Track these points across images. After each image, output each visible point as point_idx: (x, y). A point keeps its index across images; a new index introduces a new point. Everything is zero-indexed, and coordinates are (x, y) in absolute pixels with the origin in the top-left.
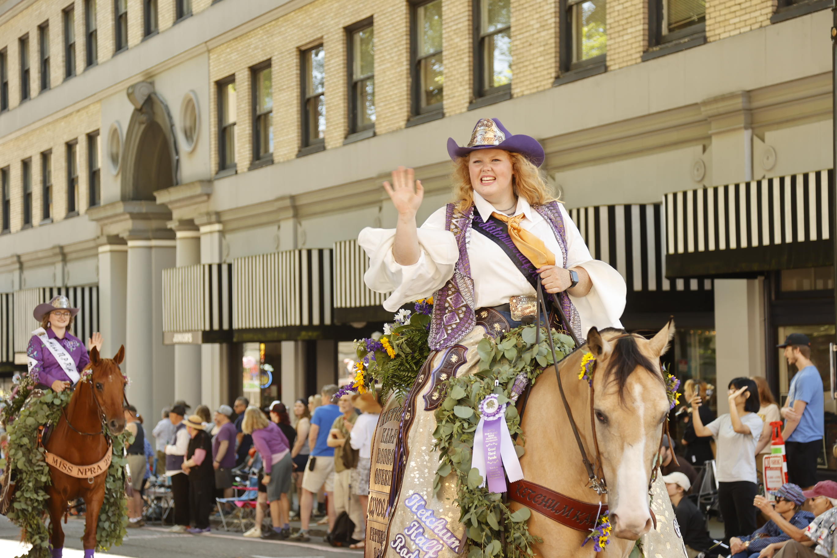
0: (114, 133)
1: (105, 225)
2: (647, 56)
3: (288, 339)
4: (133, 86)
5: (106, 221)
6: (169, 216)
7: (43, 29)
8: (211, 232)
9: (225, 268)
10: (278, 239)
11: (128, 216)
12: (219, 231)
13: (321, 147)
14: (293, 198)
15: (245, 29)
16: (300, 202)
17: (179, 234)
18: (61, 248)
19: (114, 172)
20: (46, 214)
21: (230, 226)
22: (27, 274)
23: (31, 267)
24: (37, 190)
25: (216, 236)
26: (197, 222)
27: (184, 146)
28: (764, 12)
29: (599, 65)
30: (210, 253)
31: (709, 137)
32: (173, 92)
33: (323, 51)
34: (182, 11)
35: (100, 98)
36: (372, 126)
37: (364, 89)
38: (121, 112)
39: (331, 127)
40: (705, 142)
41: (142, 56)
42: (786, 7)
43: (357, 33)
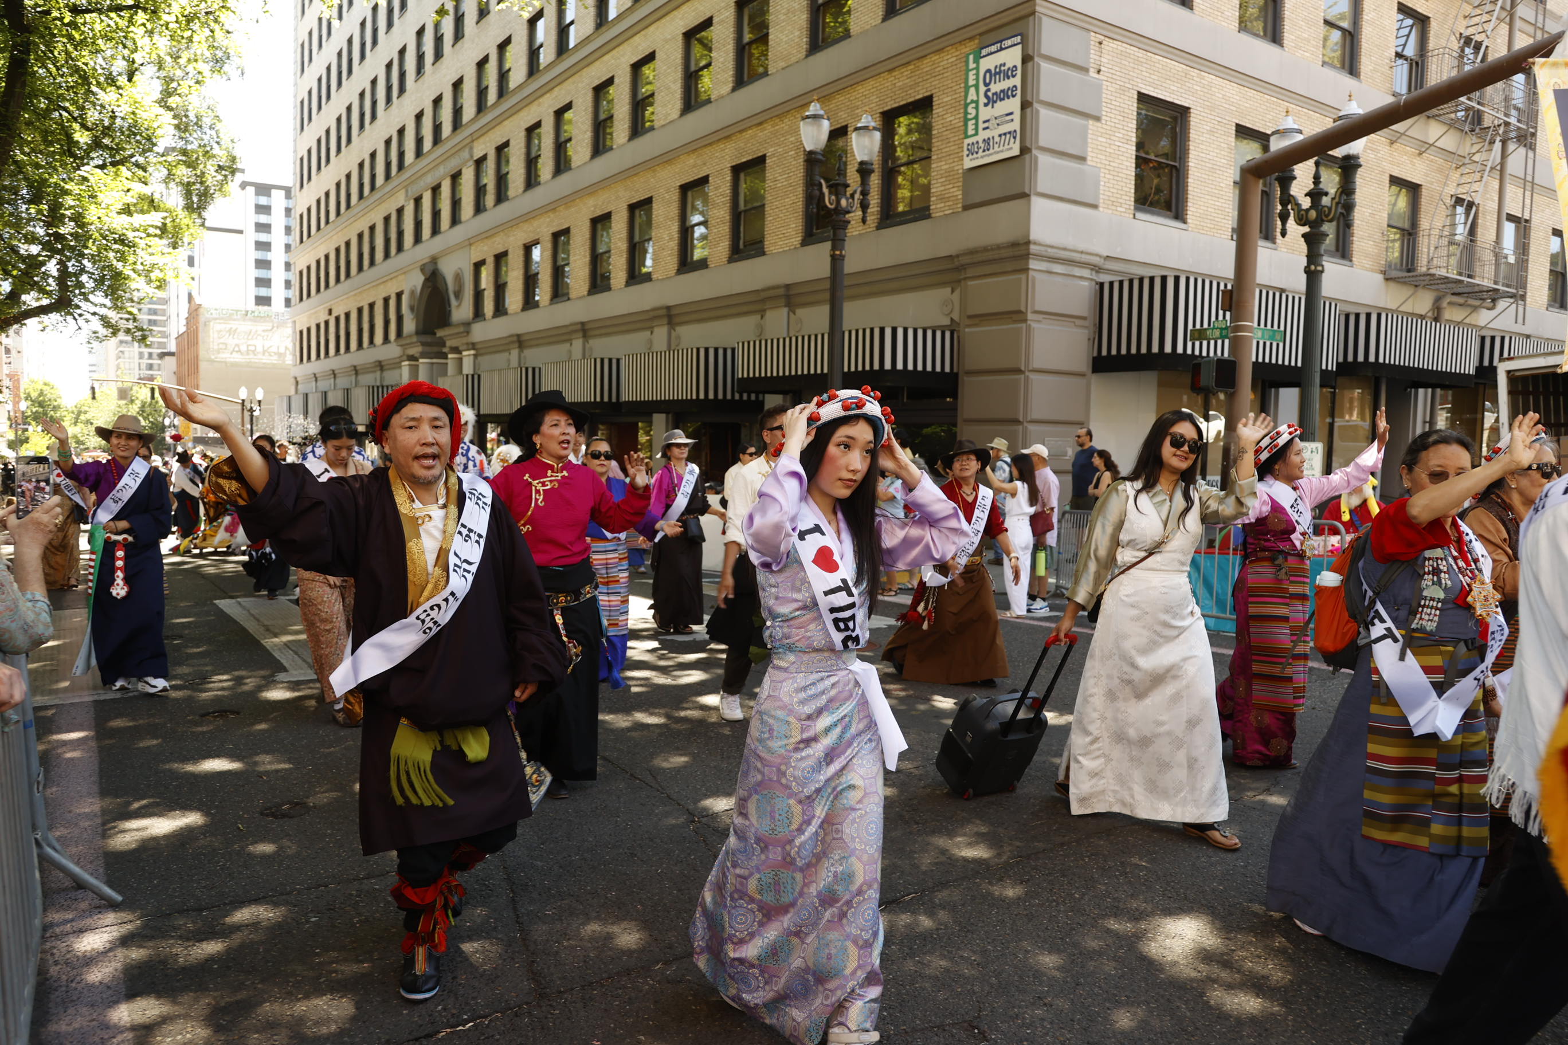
0: (412, 293)
1: (406, 349)
2: (731, 260)
4: (424, 265)
5: (406, 347)
6: (444, 345)
7: (372, 228)
8: (469, 355)
9: (476, 377)
10: (509, 361)
11: (419, 344)
12: (474, 355)
13: (536, 305)
14: (518, 336)
15: (491, 232)
16: (522, 339)
17: (450, 356)
18: (380, 362)
19: (412, 317)
20: (371, 341)
21: (482, 351)
22: (360, 377)
23: (363, 373)
24: (366, 327)
25: (472, 358)
26: (461, 348)
27: (454, 302)
28: (797, 239)
29: (703, 264)
30: (468, 368)
31: (764, 311)
32: (448, 269)
33: (539, 246)
34: (455, 220)
35: (404, 271)
36: (568, 294)
37: (563, 271)
38: (417, 280)
39: (543, 293)
40: (762, 313)
41: (431, 246)
42: (809, 238)
43: (560, 237)
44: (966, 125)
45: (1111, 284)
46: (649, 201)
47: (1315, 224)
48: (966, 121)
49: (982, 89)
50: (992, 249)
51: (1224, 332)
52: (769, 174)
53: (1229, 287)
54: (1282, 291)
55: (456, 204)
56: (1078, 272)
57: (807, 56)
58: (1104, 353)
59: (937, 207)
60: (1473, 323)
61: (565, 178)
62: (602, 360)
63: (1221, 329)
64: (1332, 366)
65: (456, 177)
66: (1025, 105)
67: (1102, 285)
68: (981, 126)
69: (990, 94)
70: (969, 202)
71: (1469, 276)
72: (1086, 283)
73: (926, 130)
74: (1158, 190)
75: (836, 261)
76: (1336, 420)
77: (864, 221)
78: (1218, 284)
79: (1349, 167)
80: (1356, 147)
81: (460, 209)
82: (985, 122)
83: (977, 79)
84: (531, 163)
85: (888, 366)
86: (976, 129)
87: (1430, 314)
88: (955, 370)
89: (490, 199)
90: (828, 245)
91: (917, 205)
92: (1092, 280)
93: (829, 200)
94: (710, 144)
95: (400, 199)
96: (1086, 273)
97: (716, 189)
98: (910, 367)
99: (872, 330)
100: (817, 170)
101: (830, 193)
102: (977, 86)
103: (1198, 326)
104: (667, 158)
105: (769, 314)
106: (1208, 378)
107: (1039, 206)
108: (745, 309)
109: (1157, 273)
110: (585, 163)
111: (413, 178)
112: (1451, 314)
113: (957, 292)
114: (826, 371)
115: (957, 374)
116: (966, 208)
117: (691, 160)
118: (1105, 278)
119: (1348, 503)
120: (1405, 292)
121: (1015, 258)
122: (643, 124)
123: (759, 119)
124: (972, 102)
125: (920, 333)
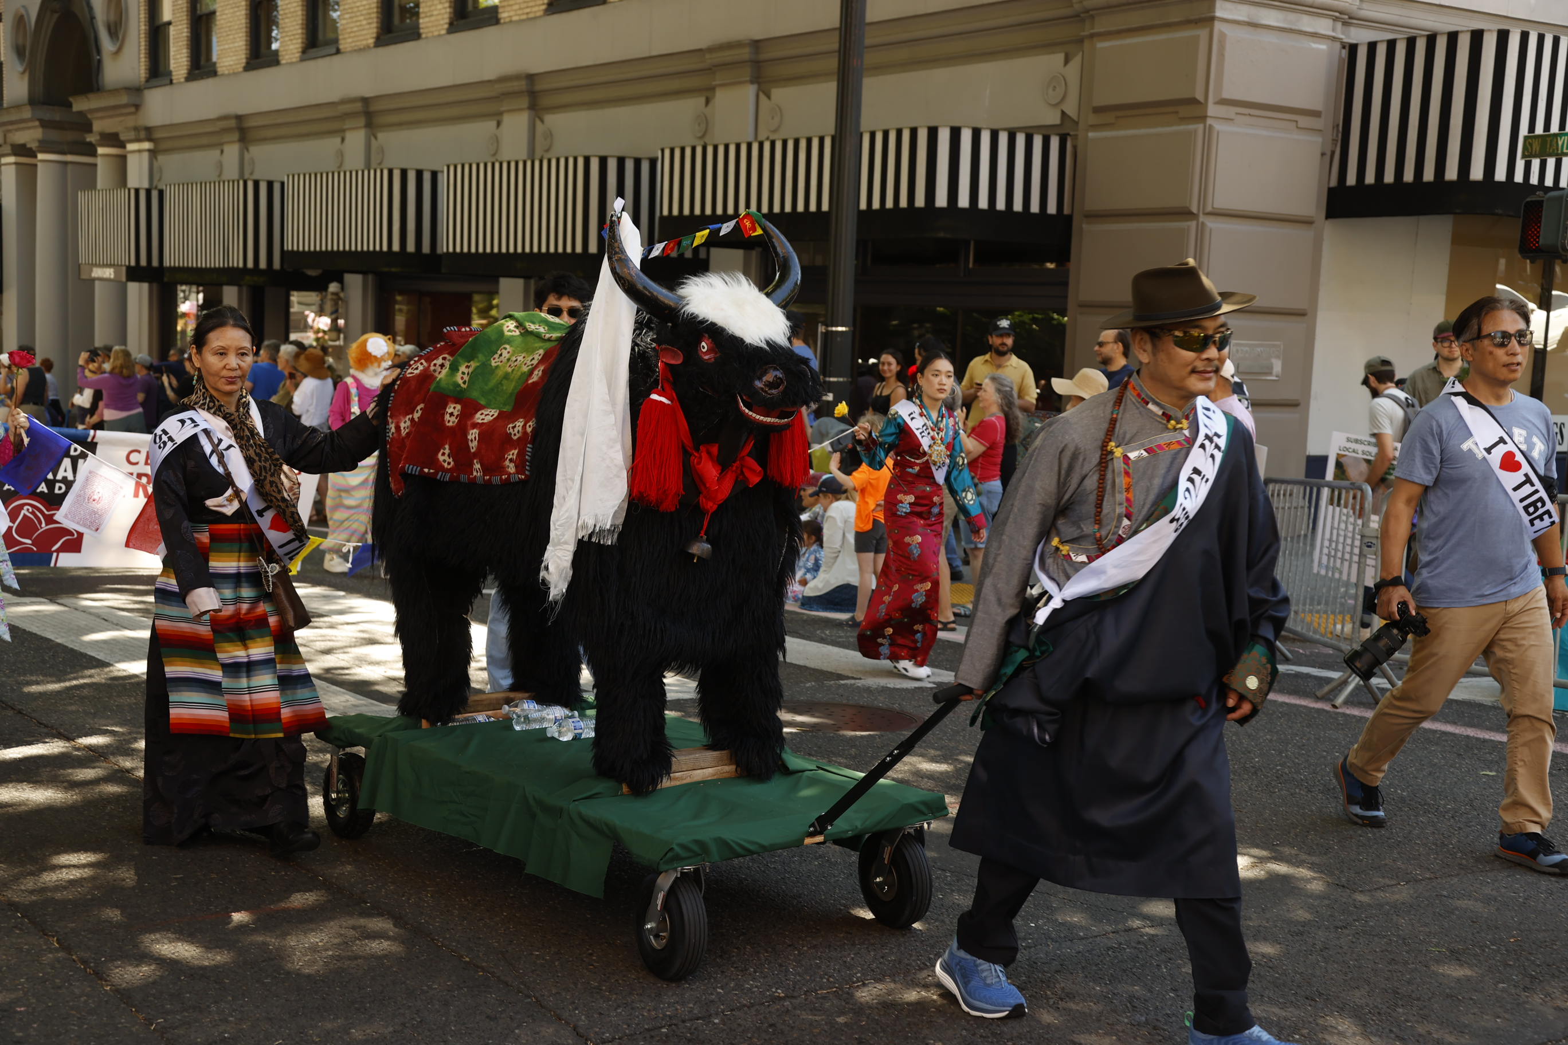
1: (9, 131)
3: (230, 283)
5: (10, 127)
6: (88, 128)
8: (140, 151)
9: (155, 194)
10: (220, 166)
11: (37, 123)
12: (149, 151)
13: (273, 60)
14: (239, 118)
16: (247, 124)
17: (100, 150)
19: (20, 69)
21: (163, 146)
25: (146, 155)
26: (123, 137)
27: (107, 45)
30: (137, 176)
31: (712, 89)
36: (336, 41)
39: (287, 37)
40: (708, 94)
45: (1372, 47)
56: (1311, 23)
58: (1351, 180)
62: (404, 173)
67: (1353, 49)
72: (1322, 47)
85: (941, 200)
88: (1066, 211)
92: (1334, 39)
96: (1323, 26)
98: (983, 203)
99: (914, 132)
103: (1539, 130)
105: (721, 96)
108: (675, 84)
109: (1465, 25)
113: (1076, 63)
114: (825, 207)
115: (1069, 218)
118: (1361, 36)
125: (1003, 139)
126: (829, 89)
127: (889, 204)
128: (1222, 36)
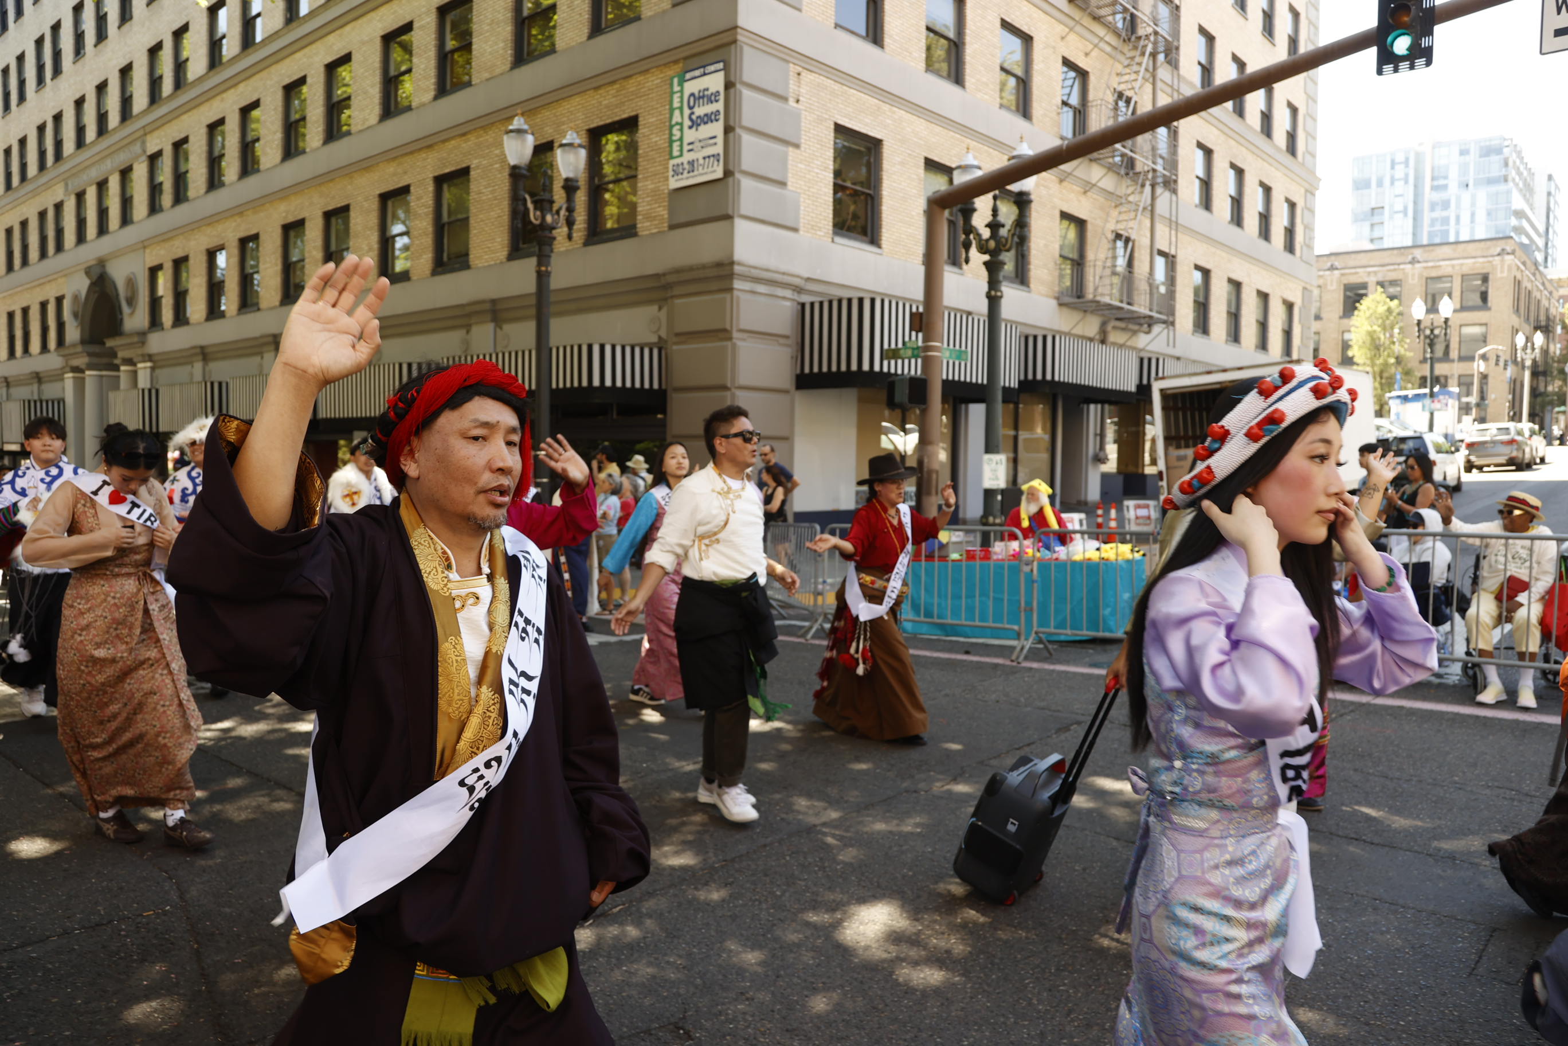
0: (76, 298)
1: (69, 359)
2: (434, 274)
4: (89, 268)
5: (69, 357)
6: (115, 355)
7: (24, 223)
8: (145, 368)
9: (153, 392)
10: (191, 374)
11: (86, 354)
12: (150, 367)
13: (222, 315)
14: (202, 348)
15: (170, 235)
16: (207, 351)
17: (123, 368)
18: (37, 374)
19: (75, 324)
20: (26, 350)
21: (159, 364)
22: (12, 390)
23: (16, 386)
24: (19, 333)
25: (148, 371)
26: (135, 360)
27: (126, 309)
28: (503, 254)
29: (404, 277)
30: (144, 381)
31: (470, 326)
32: (119, 273)
33: (224, 252)
34: (126, 220)
35: (66, 273)
36: (257, 304)
37: (252, 279)
38: (81, 284)
39: (229, 302)
40: (468, 328)
41: (95, 248)
42: (515, 252)
43: (247, 244)
44: (671, 146)
45: (812, 304)
46: (345, 209)
47: (994, 253)
48: (671, 142)
49: (687, 112)
50: (698, 269)
51: (916, 352)
52: (473, 186)
53: (921, 310)
54: (969, 313)
55: (126, 202)
56: (780, 292)
57: (512, 68)
58: (807, 370)
59: (643, 226)
60: (1134, 345)
61: (252, 180)
63: (913, 349)
64: (1014, 384)
65: (125, 173)
66: (728, 130)
67: (803, 305)
68: (686, 148)
69: (694, 117)
70: (675, 222)
71: (1129, 304)
72: (788, 304)
73: (632, 147)
74: (855, 217)
75: (542, 277)
76: (1020, 433)
77: (570, 237)
78: (911, 307)
79: (1022, 201)
80: (1028, 184)
81: (131, 208)
82: (690, 144)
83: (682, 102)
84: (214, 162)
85: (596, 382)
86: (681, 151)
87: (1097, 337)
88: (664, 387)
89: (167, 198)
90: (533, 261)
91: (625, 223)
92: (793, 300)
93: (534, 216)
94: (412, 153)
95: (58, 193)
96: (788, 293)
97: (419, 199)
98: (619, 384)
99: (580, 347)
100: (521, 185)
101: (535, 209)
102: (681, 109)
103: (893, 346)
104: (366, 165)
105: (475, 330)
106: (902, 395)
107: (741, 226)
108: (449, 323)
109: (855, 295)
110: (275, 166)
111: (74, 171)
112: (1114, 337)
113: (664, 310)
114: (533, 387)
115: (665, 391)
116: (672, 227)
117: (391, 168)
118: (806, 299)
119: (1027, 510)
120: (1076, 316)
121: (720, 278)
122: (340, 127)
123: (463, 130)
124: (677, 124)
125: (628, 350)
126: (531, 326)
127: (568, 385)
128: (738, 298)
